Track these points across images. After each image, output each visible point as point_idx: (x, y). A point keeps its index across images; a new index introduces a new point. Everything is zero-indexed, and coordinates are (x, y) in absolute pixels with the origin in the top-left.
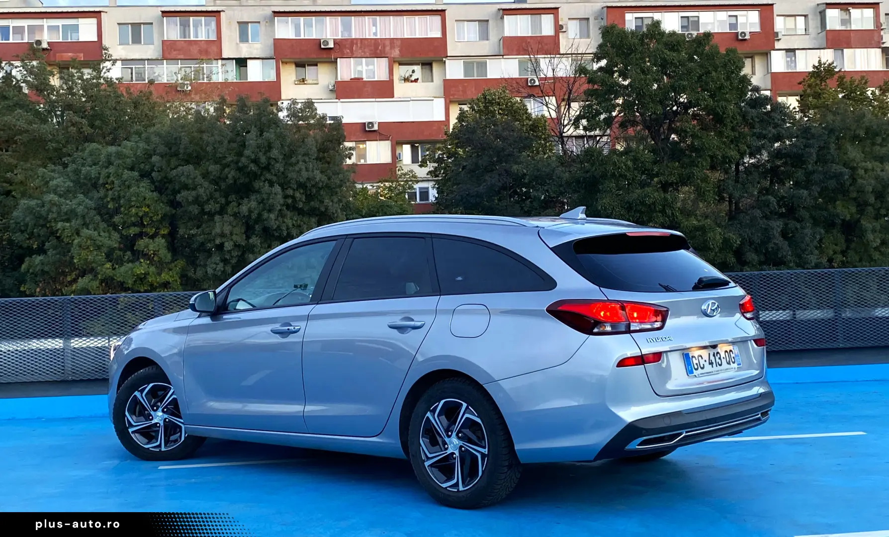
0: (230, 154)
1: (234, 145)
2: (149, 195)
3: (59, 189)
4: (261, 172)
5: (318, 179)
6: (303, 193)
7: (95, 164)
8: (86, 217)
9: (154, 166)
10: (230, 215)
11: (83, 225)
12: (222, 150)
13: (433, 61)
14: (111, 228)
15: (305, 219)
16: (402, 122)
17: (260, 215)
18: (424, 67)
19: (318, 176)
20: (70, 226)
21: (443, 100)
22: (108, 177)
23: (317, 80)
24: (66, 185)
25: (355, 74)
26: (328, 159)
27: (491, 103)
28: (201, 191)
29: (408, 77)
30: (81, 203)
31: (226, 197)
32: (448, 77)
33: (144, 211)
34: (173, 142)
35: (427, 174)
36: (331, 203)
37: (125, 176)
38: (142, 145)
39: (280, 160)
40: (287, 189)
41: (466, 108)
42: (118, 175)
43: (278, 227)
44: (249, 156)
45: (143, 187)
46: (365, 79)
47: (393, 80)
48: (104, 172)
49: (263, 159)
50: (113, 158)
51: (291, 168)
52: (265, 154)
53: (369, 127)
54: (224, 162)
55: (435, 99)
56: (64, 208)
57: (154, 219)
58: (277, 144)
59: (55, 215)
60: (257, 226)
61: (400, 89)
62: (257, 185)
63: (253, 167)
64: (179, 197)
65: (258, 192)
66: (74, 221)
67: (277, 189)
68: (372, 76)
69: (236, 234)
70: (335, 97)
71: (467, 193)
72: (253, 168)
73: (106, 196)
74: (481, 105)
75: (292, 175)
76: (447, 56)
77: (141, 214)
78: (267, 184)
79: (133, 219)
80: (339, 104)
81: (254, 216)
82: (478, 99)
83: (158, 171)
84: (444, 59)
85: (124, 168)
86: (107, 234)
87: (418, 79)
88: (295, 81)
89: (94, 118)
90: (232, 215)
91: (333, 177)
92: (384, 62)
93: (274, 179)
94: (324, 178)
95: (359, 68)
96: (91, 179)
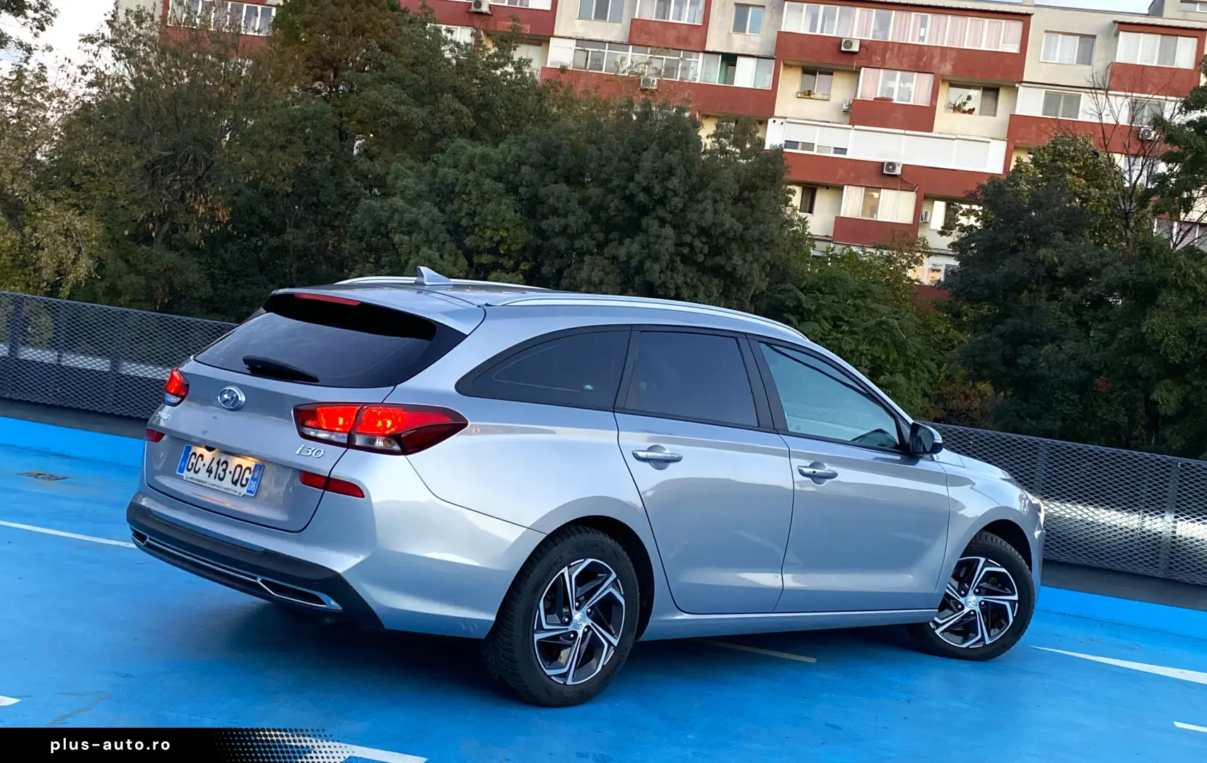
0: (617, 177)
1: (626, 165)
2: (510, 214)
3: (407, 192)
4: (654, 206)
5: (728, 225)
6: (706, 243)
7: (456, 167)
8: (430, 232)
9: (523, 179)
10: (605, 258)
11: (426, 242)
12: (607, 169)
13: (1001, 85)
14: (460, 252)
15: (705, 279)
16: (938, 168)
17: (642, 263)
18: (985, 92)
19: (728, 221)
20: (410, 240)
21: (1004, 144)
22: (466, 185)
23: (829, 95)
24: (418, 188)
25: (881, 93)
26: (754, 202)
27: (1061, 154)
28: (571, 219)
29: (960, 105)
30: (427, 213)
31: (607, 233)
32: (1017, 112)
33: (502, 237)
34: (553, 150)
35: (949, 246)
36: (741, 262)
37: (485, 188)
38: (514, 149)
39: (681, 193)
40: (684, 234)
41: (1026, 158)
42: (478, 184)
43: (664, 283)
44: (639, 183)
45: (505, 204)
46: (895, 101)
47: (935, 107)
48: (462, 177)
49: (657, 189)
50: (476, 161)
51: (695, 206)
52: (662, 181)
53: (888, 170)
54: (610, 185)
55: (993, 142)
56: (407, 217)
57: (513, 248)
58: (681, 171)
59: (395, 225)
60: (637, 278)
61: (944, 120)
62: (645, 221)
63: (642, 197)
64: (544, 224)
65: (646, 232)
66: (415, 235)
67: (668, 231)
68: (906, 98)
69: (608, 284)
70: (848, 121)
71: (973, 280)
72: (642, 199)
73: (460, 209)
74: (1046, 157)
75: (691, 215)
76: (1022, 82)
77: (495, 239)
78: (656, 224)
79: (487, 244)
80: (852, 132)
81: (634, 263)
82: (1044, 149)
83: (527, 186)
84: (1017, 85)
85: (488, 176)
86: (452, 259)
87: (974, 109)
88: (798, 93)
89: (482, 108)
90: (609, 259)
91: (753, 227)
92: (927, 80)
93: (669, 217)
94: (739, 227)
95: (891, 84)
96: (447, 186)
